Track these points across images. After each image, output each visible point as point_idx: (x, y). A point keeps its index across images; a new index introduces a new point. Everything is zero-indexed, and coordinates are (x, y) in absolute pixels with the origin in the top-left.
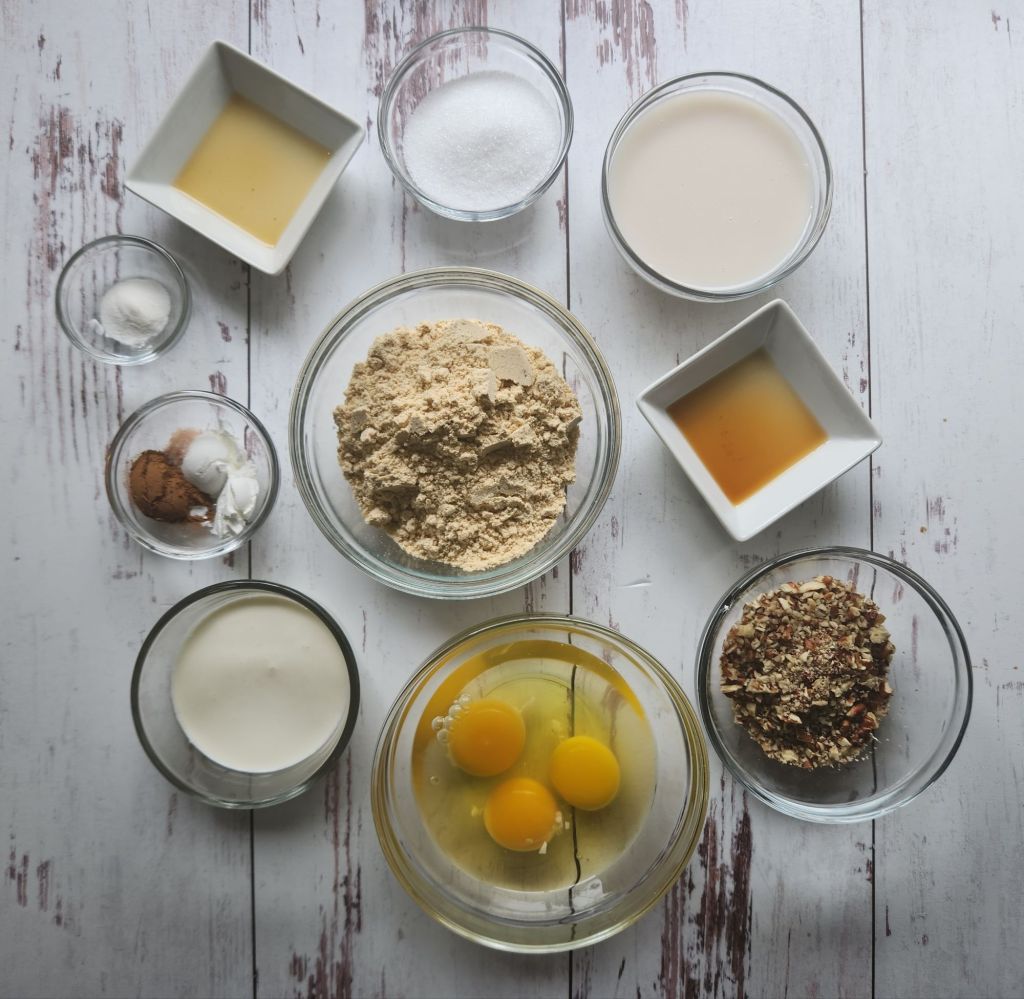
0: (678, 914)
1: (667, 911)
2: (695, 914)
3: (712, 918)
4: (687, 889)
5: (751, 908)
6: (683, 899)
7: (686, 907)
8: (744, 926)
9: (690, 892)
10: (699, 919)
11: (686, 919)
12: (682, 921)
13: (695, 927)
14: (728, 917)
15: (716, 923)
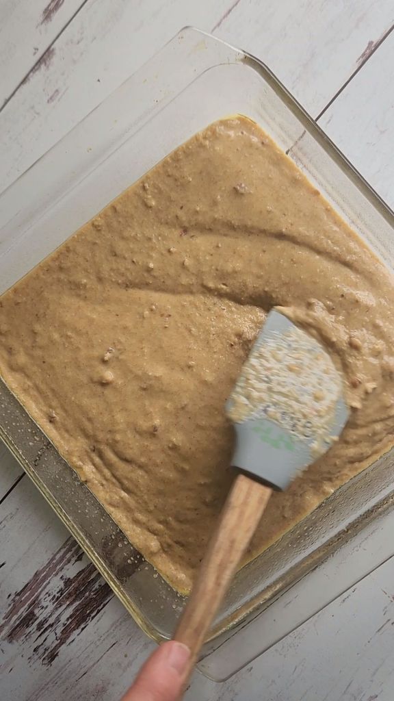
0: (58, 567)
1: (52, 559)
2: (68, 577)
3: (76, 589)
4: (75, 558)
5: (104, 606)
6: (69, 561)
7: (66, 567)
8: (91, 612)
9: (76, 561)
10: (68, 582)
11: (60, 575)
12: (57, 574)
13: (61, 584)
14: (87, 597)
15: (77, 594)
